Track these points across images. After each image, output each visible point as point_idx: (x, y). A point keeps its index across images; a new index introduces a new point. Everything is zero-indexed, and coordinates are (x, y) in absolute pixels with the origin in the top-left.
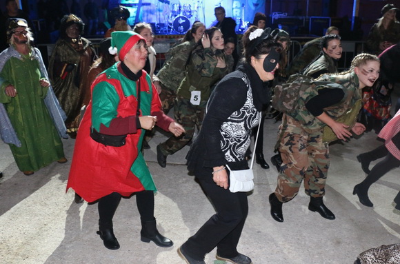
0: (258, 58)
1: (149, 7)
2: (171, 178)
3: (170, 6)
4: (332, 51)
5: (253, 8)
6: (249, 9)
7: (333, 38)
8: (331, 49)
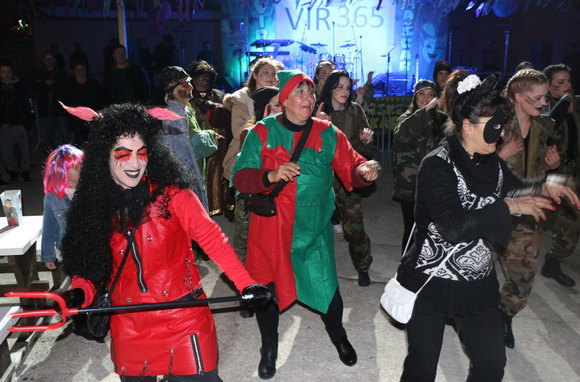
0: (474, 122)
1: (287, 58)
2: (372, 302)
3: (317, 56)
4: (558, 87)
5: (429, 60)
6: (424, 61)
7: (559, 69)
8: (556, 84)
